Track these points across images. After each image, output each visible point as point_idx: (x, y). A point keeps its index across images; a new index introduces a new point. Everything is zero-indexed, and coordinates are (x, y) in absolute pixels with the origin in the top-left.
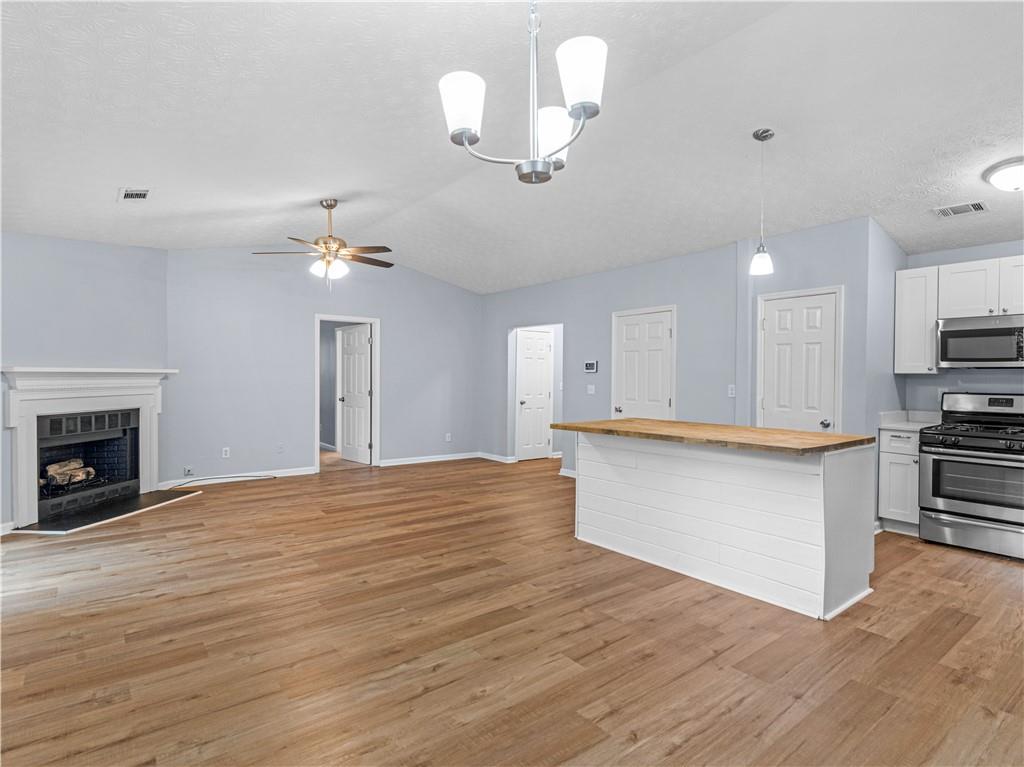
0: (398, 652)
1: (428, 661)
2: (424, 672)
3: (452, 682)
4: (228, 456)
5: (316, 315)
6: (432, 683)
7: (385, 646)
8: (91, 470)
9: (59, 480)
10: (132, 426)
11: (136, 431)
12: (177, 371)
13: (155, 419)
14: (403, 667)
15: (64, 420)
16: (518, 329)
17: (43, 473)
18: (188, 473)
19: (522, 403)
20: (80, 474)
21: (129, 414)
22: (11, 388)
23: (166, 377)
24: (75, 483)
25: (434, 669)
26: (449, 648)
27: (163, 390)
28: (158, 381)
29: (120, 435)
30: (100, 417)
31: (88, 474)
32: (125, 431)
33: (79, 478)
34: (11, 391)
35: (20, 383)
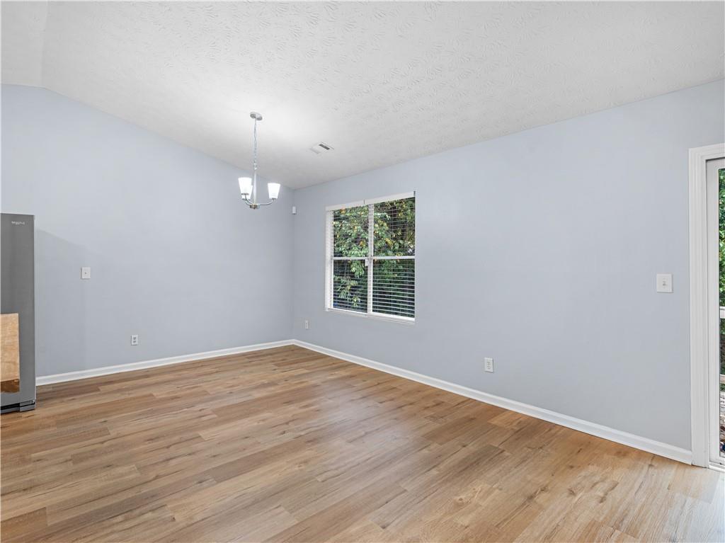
0: (309, 442)
1: (288, 437)
2: (289, 431)
3: (275, 427)
6: (286, 426)
7: (319, 445)
14: (302, 433)
25: (284, 432)
26: (276, 444)
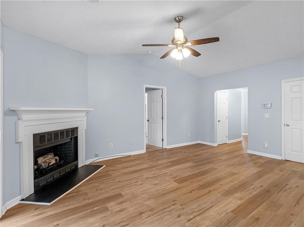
4: (112, 147)
5: (144, 85)
8: (57, 158)
9: (44, 166)
10: (75, 136)
11: (76, 138)
12: (92, 109)
13: (84, 131)
15: (46, 136)
16: (218, 91)
17: (36, 163)
18: (97, 156)
19: (219, 121)
20: (53, 161)
21: (74, 130)
22: (19, 119)
23: (88, 112)
24: (51, 166)
27: (87, 118)
28: (85, 114)
29: (69, 140)
30: (62, 132)
31: (56, 160)
32: (71, 138)
33: (52, 163)
34: (19, 121)
35: (24, 117)
